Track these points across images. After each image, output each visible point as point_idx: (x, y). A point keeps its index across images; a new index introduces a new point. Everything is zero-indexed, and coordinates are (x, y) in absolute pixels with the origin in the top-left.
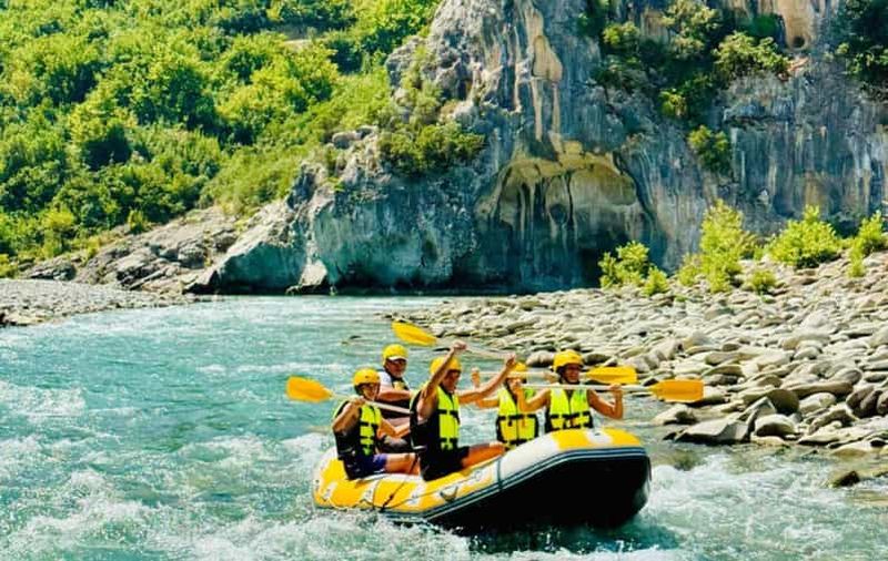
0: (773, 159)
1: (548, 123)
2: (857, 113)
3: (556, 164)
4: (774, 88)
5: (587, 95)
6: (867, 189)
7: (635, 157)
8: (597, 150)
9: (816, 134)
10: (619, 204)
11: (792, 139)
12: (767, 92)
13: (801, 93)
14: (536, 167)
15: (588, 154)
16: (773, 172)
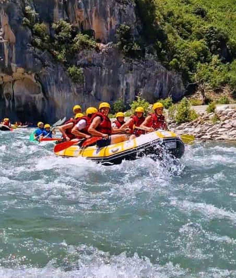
0: (95, 80)
1: (10, 59)
2: (122, 66)
3: (11, 77)
4: (95, 55)
5: (28, 49)
6: (124, 92)
7: (44, 76)
8: (30, 72)
9: (109, 72)
10: (34, 94)
11: (102, 73)
12: (92, 56)
13: (105, 57)
14: (2, 77)
15: (25, 74)
16: (94, 85)
